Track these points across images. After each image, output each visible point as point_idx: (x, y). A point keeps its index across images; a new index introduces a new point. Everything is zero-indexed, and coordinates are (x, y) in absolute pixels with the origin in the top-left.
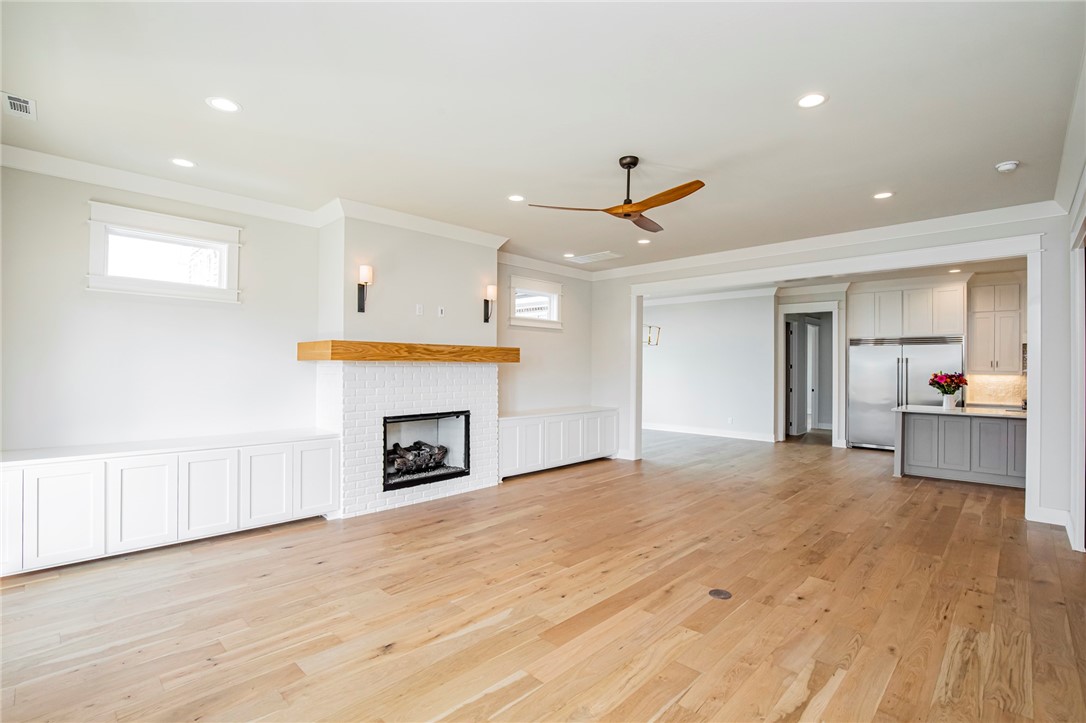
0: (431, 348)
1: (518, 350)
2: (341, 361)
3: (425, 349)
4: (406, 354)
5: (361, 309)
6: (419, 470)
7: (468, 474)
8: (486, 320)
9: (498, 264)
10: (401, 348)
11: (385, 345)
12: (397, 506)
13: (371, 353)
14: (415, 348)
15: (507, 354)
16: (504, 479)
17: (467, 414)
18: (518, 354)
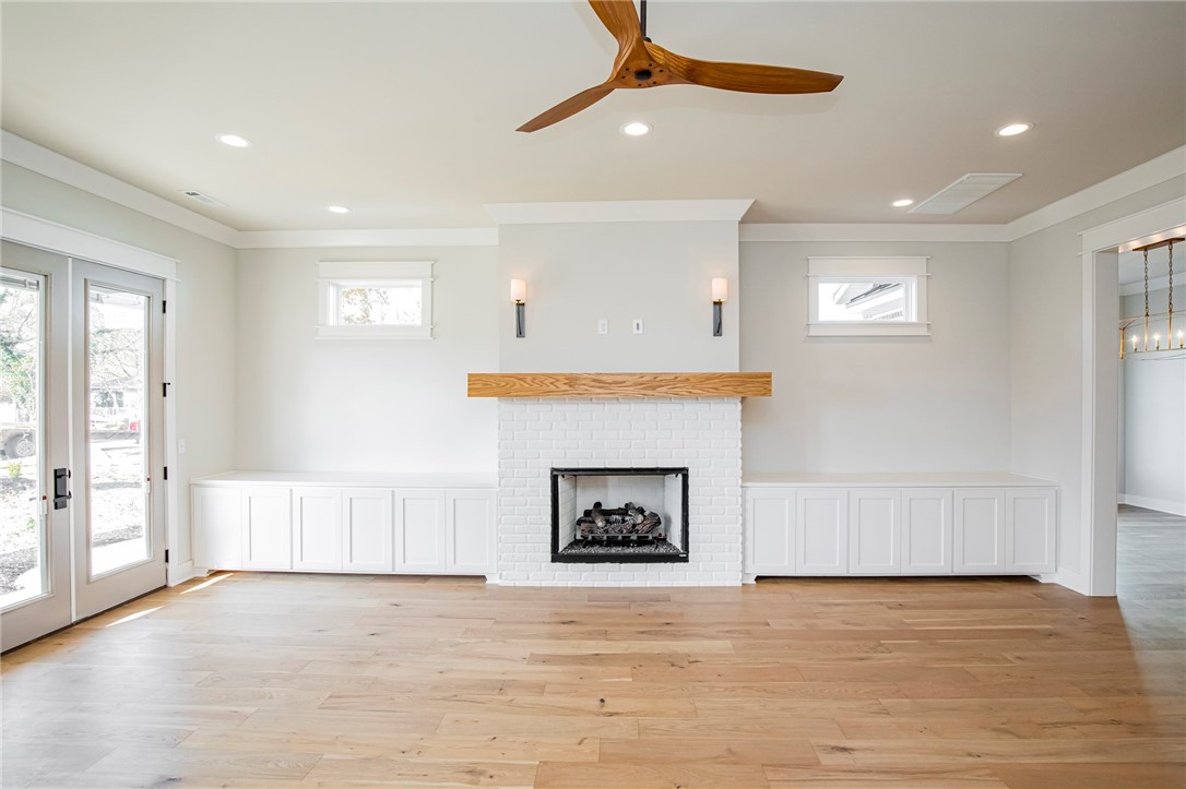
0: (601, 378)
1: (769, 376)
2: (496, 399)
3: (594, 380)
4: (566, 387)
5: (520, 333)
6: (612, 542)
7: (685, 560)
8: (718, 331)
9: (740, 242)
10: (558, 380)
11: (534, 377)
12: (570, 584)
13: (517, 386)
14: (577, 379)
15: (744, 383)
16: (759, 579)
17: (684, 472)
18: (769, 383)
